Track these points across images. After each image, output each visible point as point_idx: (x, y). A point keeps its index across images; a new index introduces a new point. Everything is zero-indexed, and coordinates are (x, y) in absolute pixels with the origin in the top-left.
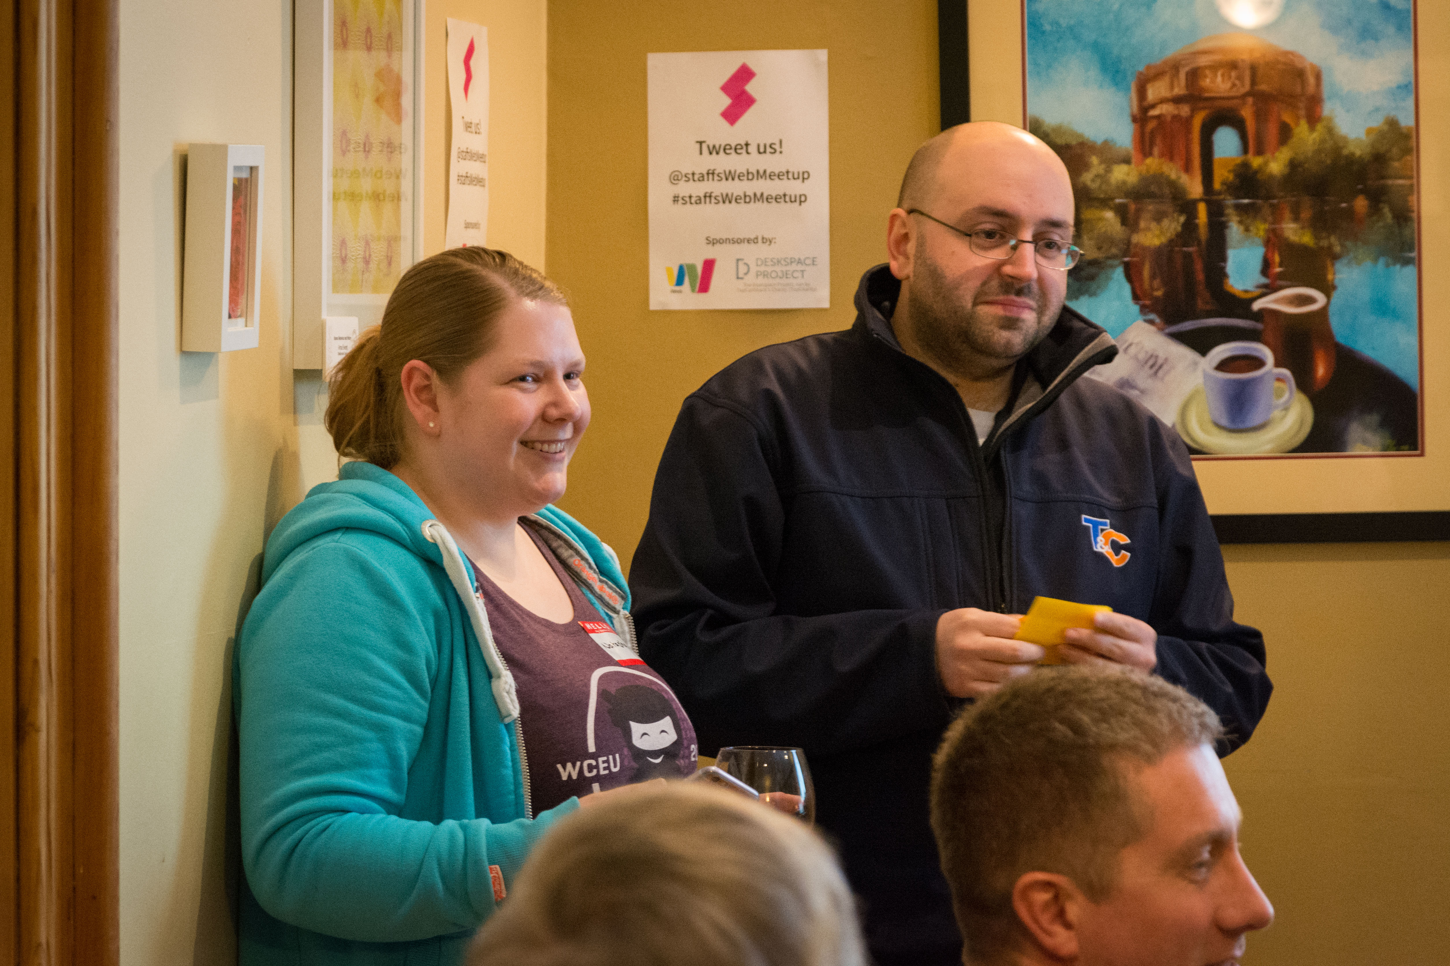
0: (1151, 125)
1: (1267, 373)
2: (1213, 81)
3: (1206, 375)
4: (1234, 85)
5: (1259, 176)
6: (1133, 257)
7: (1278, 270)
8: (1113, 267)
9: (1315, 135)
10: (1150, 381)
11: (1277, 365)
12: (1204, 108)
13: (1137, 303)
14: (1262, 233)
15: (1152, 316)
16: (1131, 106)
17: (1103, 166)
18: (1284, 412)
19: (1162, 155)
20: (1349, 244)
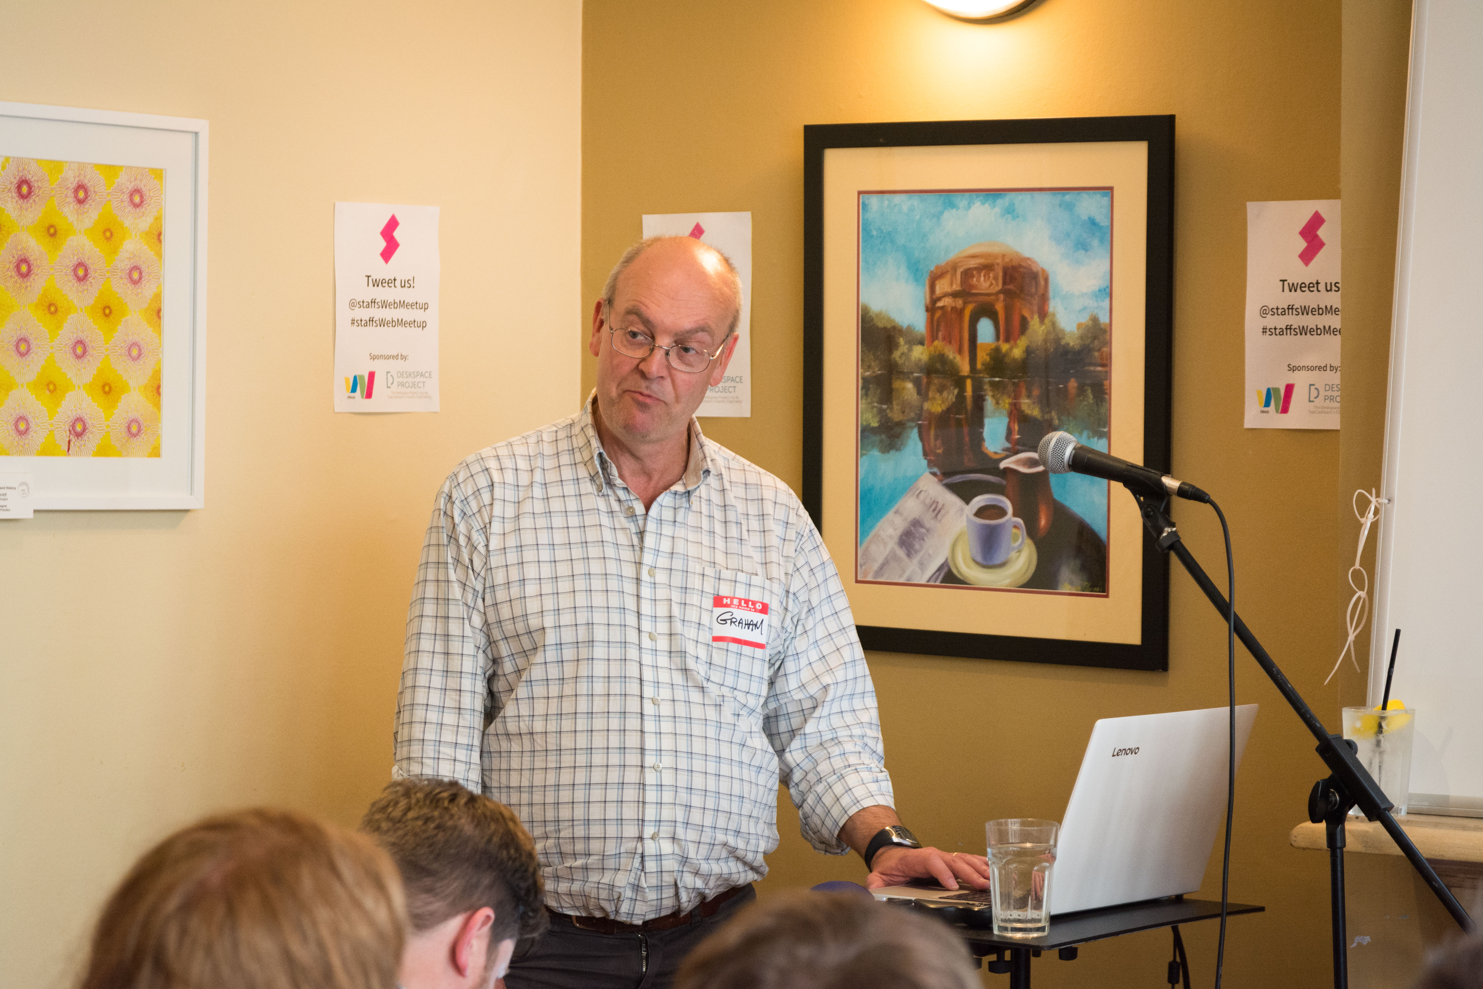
0: (938, 314)
1: (1007, 521)
2: (978, 280)
3: (969, 521)
4: (991, 284)
5: (1006, 360)
6: (924, 421)
7: (1017, 437)
8: (912, 428)
9: (1043, 327)
10: (932, 521)
11: (1015, 515)
12: (970, 302)
13: (926, 459)
14: (1007, 406)
15: (935, 470)
16: (926, 299)
17: (906, 347)
18: (1018, 554)
19: (944, 339)
20: (1063, 418)
